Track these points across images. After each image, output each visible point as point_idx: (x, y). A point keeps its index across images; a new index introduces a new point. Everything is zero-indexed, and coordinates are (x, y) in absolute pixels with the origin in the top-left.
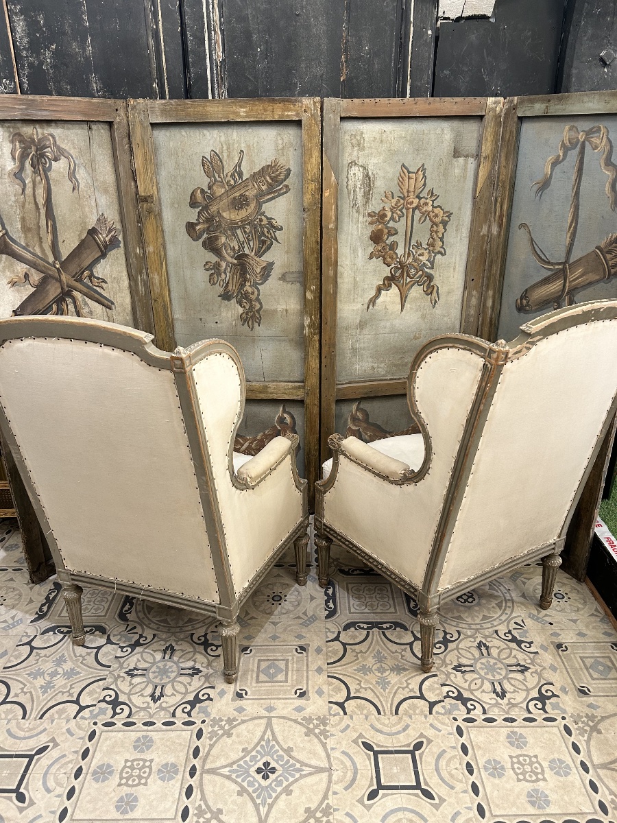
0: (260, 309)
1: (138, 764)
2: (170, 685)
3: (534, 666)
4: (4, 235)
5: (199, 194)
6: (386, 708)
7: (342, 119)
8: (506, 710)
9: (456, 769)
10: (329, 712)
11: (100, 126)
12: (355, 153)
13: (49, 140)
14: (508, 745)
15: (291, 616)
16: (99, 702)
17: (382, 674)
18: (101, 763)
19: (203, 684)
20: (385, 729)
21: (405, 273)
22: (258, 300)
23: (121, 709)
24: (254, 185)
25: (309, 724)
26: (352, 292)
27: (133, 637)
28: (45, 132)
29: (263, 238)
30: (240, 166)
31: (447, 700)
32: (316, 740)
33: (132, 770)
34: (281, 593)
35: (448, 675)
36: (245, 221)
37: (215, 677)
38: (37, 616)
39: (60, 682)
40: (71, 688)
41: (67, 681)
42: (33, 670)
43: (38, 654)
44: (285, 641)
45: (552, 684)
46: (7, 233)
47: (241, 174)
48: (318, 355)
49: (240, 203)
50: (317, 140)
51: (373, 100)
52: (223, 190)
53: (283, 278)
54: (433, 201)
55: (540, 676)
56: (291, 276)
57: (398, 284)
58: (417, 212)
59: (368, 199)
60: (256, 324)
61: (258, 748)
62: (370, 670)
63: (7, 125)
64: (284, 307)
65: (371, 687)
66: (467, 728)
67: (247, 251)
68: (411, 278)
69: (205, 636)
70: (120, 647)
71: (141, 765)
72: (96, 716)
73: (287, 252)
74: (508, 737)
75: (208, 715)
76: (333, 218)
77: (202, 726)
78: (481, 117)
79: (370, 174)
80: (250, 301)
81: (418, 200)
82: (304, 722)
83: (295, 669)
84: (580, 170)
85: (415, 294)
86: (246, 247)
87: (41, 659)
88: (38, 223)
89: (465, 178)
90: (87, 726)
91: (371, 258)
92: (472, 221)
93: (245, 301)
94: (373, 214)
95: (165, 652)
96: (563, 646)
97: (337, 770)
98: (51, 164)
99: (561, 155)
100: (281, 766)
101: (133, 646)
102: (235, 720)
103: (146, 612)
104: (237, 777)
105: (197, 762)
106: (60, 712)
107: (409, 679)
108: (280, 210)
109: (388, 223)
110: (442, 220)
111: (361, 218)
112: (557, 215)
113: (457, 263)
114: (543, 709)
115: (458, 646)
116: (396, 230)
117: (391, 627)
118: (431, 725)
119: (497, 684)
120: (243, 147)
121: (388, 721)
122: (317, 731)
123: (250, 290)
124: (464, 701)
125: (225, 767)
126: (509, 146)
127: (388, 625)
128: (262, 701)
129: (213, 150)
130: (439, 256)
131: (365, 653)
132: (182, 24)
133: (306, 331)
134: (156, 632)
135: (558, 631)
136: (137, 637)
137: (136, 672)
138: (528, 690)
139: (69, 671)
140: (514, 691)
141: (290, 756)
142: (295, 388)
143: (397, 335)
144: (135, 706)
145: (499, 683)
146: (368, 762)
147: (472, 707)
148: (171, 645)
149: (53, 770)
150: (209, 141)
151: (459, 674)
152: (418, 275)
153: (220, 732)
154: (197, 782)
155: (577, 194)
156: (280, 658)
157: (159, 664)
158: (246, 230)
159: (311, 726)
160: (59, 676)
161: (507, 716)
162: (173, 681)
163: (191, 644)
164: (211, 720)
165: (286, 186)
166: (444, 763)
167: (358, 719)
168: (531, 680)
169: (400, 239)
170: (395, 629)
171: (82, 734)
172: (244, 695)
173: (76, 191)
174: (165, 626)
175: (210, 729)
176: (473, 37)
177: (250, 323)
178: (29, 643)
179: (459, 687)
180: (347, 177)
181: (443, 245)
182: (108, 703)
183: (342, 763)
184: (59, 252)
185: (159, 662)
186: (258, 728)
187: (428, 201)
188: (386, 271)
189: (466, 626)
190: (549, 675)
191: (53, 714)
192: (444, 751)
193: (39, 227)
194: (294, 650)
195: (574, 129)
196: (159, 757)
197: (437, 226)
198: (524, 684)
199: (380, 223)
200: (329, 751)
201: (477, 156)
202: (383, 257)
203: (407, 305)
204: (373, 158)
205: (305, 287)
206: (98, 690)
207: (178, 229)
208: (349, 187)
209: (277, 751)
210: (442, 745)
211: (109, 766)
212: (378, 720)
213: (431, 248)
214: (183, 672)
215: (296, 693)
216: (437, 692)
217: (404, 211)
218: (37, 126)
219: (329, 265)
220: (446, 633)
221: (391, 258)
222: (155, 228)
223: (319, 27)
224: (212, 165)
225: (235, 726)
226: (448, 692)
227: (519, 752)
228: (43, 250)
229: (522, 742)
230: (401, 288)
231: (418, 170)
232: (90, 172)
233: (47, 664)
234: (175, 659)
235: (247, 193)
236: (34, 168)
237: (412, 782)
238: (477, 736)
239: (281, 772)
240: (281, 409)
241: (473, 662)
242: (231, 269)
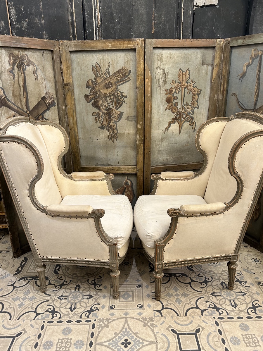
0: (117, 133)
1: (65, 341)
2: (79, 303)
3: (249, 292)
4: (5, 98)
5: (90, 82)
6: (181, 313)
7: (154, 48)
8: (238, 313)
9: (217, 341)
10: (154, 315)
11: (48, 52)
12: (159, 63)
13: (25, 57)
14: (240, 329)
15: (133, 271)
16: (46, 311)
17: (178, 297)
18: (47, 340)
19: (94, 303)
20: (181, 323)
21: (181, 117)
22: (116, 129)
23: (56, 315)
24: (115, 78)
25: (145, 321)
26: (158, 125)
27: (61, 281)
28: (24, 53)
29: (118, 101)
30: (108, 70)
31: (209, 309)
32: (149, 329)
33: (62, 344)
34: (128, 261)
35: (209, 297)
36: (111, 94)
37: (100, 299)
38: (16, 272)
39: (27, 302)
40: (32, 305)
41: (30, 302)
42: (14, 297)
43: (17, 290)
44: (131, 282)
45: (258, 301)
46: (6, 97)
47: (109, 73)
48: (143, 153)
49: (108, 86)
50: (143, 57)
51: (167, 39)
52: (101, 80)
53: (127, 119)
54: (193, 84)
55: (252, 297)
56: (131, 118)
57: (178, 121)
58: (186, 89)
59: (165, 83)
60: (115, 140)
61: (122, 333)
62: (172, 295)
63: (7, 49)
64: (128, 132)
65: (173, 303)
66: (220, 322)
67: (111, 107)
68: (184, 119)
69: (94, 281)
70: (55, 286)
71: (66, 341)
72: (44, 318)
73: (129, 107)
74: (240, 326)
75: (97, 317)
76: (150, 92)
77: (95, 322)
78: (214, 48)
79: (166, 72)
80: (113, 129)
81: (187, 84)
82: (143, 320)
83: (137, 295)
84: (260, 68)
85: (185, 126)
86: (111, 105)
87: (18, 292)
88: (20, 93)
89: (207, 74)
90: (40, 323)
91: (166, 110)
92: (211, 93)
93: (110, 129)
94: (167, 90)
95: (76, 288)
96: (261, 283)
97: (160, 343)
98: (26, 67)
99: (251, 62)
100: (133, 341)
101: (61, 286)
102: (110, 319)
103: (67, 270)
104: (112, 346)
105: (93, 340)
106: (27, 317)
107: (191, 299)
108: (126, 89)
109: (174, 94)
110: (197, 93)
111: (162, 92)
112: (249, 88)
113: (204, 112)
114: (255, 312)
115: (212, 284)
116: (177, 97)
117: (180, 275)
118: (203, 321)
119: (232, 301)
120: (110, 61)
121: (182, 319)
122: (149, 324)
123: (113, 125)
124: (218, 309)
125: (106, 342)
126: (227, 60)
127: (179, 275)
128: (122, 310)
129: (97, 63)
130: (196, 109)
131: (169, 287)
132: (83, 10)
133: (138, 142)
134: (71, 279)
135: (258, 277)
136: (62, 281)
137: (62, 298)
138: (247, 304)
139: (31, 297)
140: (241, 305)
141: (137, 336)
142: (133, 168)
143: (178, 144)
144: (62, 313)
145: (233, 301)
146: (174, 339)
147: (222, 312)
148: (78, 285)
149: (24, 344)
150: (95, 59)
151: (214, 297)
152: (187, 117)
153: (103, 325)
154: (93, 349)
155: (259, 78)
156: (129, 290)
157: (73, 294)
158: (111, 98)
159: (146, 322)
160: (27, 300)
161: (238, 316)
162: (80, 301)
163: (88, 284)
164: (99, 320)
165: (129, 78)
166: (211, 339)
167: (168, 318)
168: (248, 299)
169: (179, 101)
170: (182, 277)
171: (37, 326)
172: (114, 308)
173: (37, 80)
174: (75, 276)
175: (98, 324)
176: (209, 14)
177: (113, 139)
178: (13, 285)
179: (215, 303)
180: (156, 74)
181: (198, 104)
182: (50, 312)
183: (162, 339)
184: (29, 106)
185: (73, 293)
186: (121, 323)
187: (191, 84)
188: (173, 116)
189: (215, 275)
190: (256, 297)
191: (24, 318)
192: (210, 333)
193: (20, 95)
194: (136, 287)
195: (257, 50)
196: (75, 337)
197: (195, 95)
198: (245, 301)
199: (170, 94)
200: (156, 333)
201: (212, 65)
202: (172, 109)
203: (182, 131)
204: (167, 66)
205: (137, 122)
206: (45, 306)
207: (81, 98)
208: (157, 78)
209: (131, 334)
210: (209, 330)
211: (51, 342)
212: (178, 319)
213: (193, 105)
214: (84, 297)
215: (138, 306)
216: (205, 305)
217: (181, 89)
218: (20, 50)
219: (148, 113)
220: (206, 278)
221: (175, 110)
222: (71, 98)
223: (143, 10)
224: (96, 69)
225: (110, 322)
226: (209, 305)
227: (246, 333)
228: (22, 105)
229: (247, 328)
230: (179, 123)
231: (187, 71)
232: (43, 72)
233: (21, 294)
234: (81, 291)
235: (112, 81)
236: (19, 69)
237: (196, 348)
238: (225, 325)
239: (133, 344)
240: (126, 178)
241: (220, 291)
242: (104, 115)
